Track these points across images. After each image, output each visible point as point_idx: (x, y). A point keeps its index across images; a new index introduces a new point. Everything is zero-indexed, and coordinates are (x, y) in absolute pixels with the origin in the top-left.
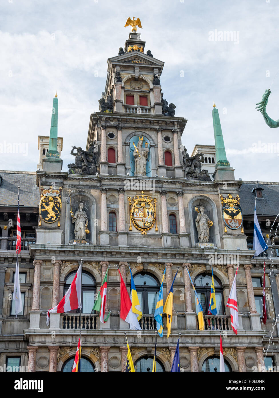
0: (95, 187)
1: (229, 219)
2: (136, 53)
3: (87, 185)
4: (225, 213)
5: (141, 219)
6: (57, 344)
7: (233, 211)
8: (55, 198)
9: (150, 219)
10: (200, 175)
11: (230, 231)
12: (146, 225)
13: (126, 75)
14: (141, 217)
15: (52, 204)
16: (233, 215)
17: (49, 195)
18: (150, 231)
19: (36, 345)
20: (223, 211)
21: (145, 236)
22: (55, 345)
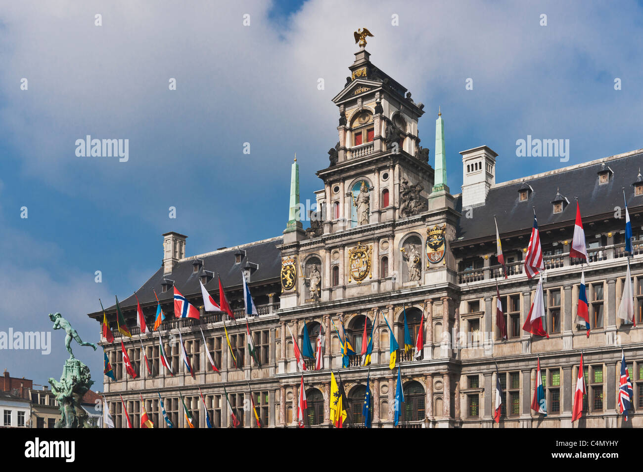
0: (322, 247)
1: (432, 253)
2: (357, 81)
3: (316, 248)
4: (428, 247)
5: (357, 270)
6: (296, 383)
7: (437, 243)
8: (291, 267)
9: (364, 268)
10: (416, 208)
11: (431, 265)
12: (361, 274)
13: (350, 112)
14: (357, 268)
15: (289, 272)
16: (435, 247)
17: (286, 265)
18: (365, 280)
19: (283, 384)
20: (426, 246)
21: (360, 285)
22: (294, 383)
